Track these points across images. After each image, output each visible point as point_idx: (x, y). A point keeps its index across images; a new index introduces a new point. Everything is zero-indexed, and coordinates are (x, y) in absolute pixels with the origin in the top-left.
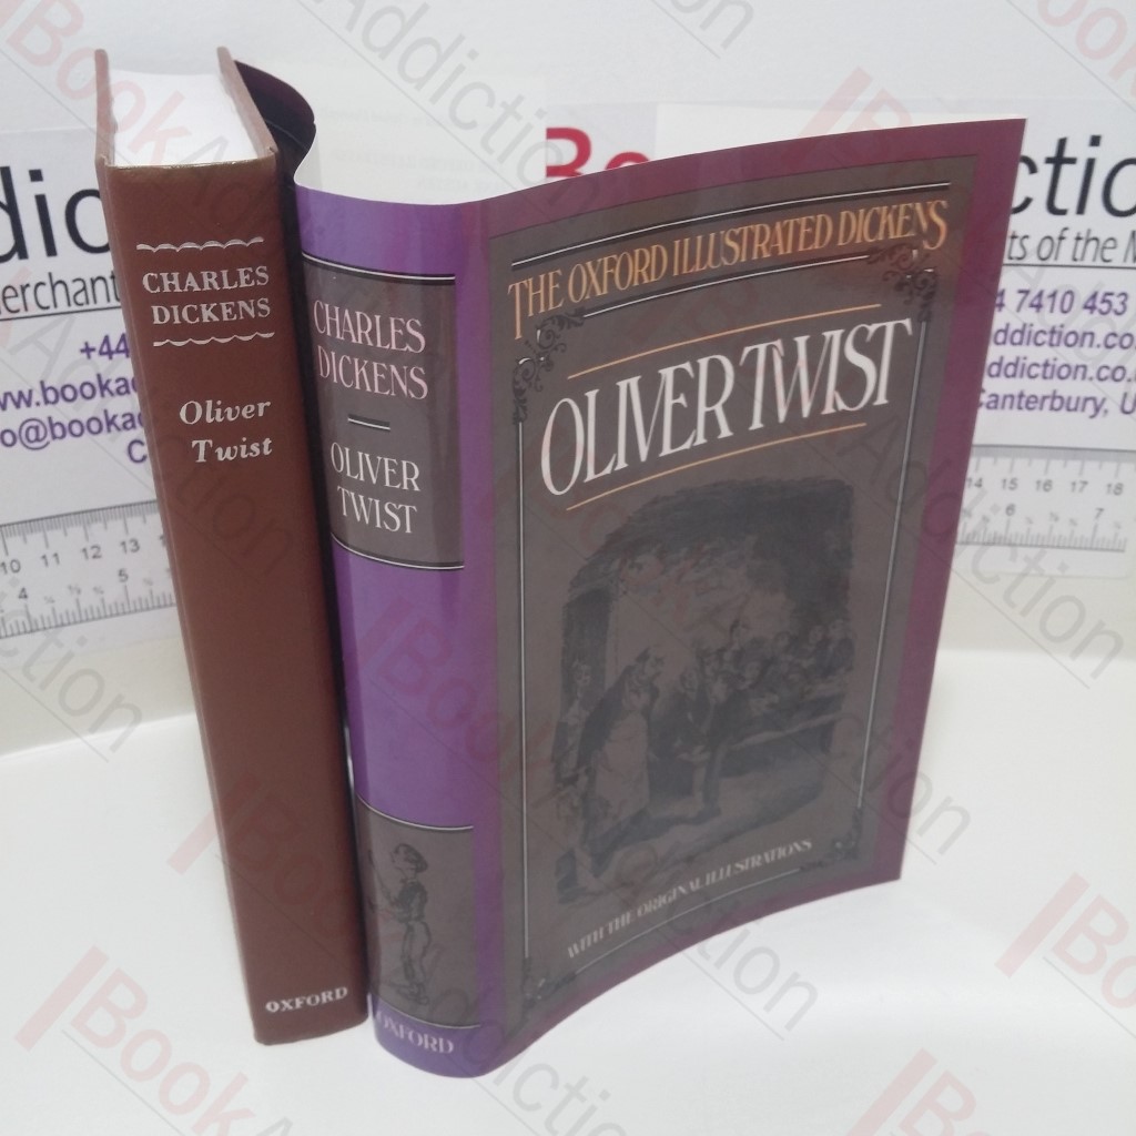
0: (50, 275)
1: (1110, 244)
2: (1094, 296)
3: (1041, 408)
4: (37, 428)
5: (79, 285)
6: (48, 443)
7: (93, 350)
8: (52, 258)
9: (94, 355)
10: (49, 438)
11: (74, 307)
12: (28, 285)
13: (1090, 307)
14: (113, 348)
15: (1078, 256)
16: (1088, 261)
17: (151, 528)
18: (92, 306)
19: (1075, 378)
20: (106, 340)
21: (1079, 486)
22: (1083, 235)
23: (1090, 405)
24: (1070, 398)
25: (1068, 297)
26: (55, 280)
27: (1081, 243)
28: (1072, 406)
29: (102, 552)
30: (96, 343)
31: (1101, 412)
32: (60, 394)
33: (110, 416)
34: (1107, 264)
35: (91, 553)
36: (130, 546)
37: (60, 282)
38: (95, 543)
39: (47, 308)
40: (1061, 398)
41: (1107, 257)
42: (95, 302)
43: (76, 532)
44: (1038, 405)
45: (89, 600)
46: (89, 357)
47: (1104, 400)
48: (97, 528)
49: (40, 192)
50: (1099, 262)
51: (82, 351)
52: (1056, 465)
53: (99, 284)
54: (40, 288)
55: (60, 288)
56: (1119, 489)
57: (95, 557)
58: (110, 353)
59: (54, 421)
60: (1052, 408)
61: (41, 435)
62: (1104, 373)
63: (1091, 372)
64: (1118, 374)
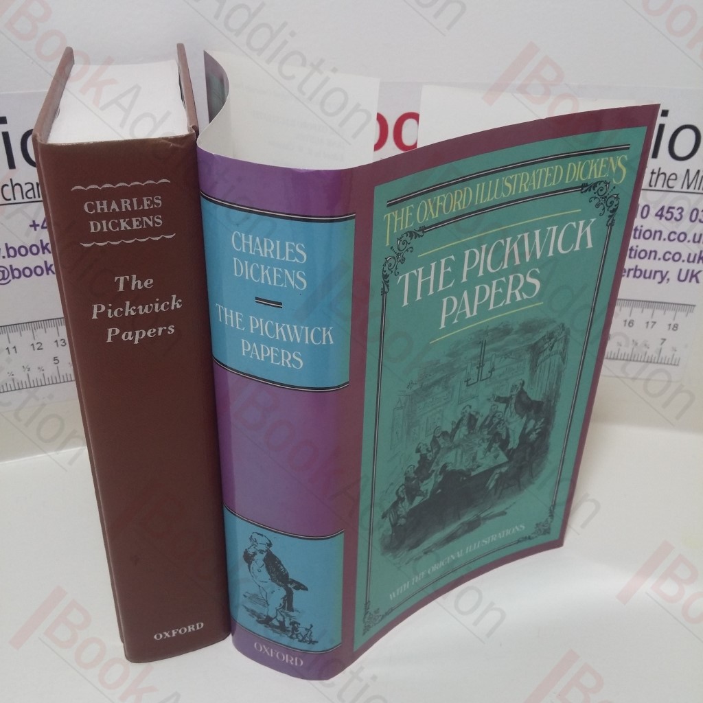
0: (11, 180)
1: (673, 177)
2: (662, 209)
3: (628, 276)
5: (30, 187)
6: (10, 280)
7: (38, 225)
8: (13, 170)
9: (39, 228)
10: (11, 277)
13: (660, 215)
15: (653, 184)
16: (659, 187)
18: (37, 199)
19: (649, 258)
21: (650, 324)
22: (656, 171)
23: (658, 275)
24: (646, 271)
25: (646, 208)
26: (14, 183)
27: (655, 176)
28: (647, 275)
29: (42, 347)
30: (39, 221)
31: (665, 281)
32: (17, 252)
34: (670, 189)
35: (37, 346)
37: (18, 184)
38: (39, 341)
39: (10, 200)
40: (641, 271)
41: (670, 184)
42: (39, 196)
46: (35, 230)
47: (667, 272)
49: (5, 130)
50: (665, 188)
51: (31, 226)
52: (637, 311)
54: (5, 188)
55: (17, 188)
56: (676, 327)
57: (38, 349)
59: (14, 268)
60: (634, 276)
62: (668, 256)
63: (660, 255)
64: (677, 257)
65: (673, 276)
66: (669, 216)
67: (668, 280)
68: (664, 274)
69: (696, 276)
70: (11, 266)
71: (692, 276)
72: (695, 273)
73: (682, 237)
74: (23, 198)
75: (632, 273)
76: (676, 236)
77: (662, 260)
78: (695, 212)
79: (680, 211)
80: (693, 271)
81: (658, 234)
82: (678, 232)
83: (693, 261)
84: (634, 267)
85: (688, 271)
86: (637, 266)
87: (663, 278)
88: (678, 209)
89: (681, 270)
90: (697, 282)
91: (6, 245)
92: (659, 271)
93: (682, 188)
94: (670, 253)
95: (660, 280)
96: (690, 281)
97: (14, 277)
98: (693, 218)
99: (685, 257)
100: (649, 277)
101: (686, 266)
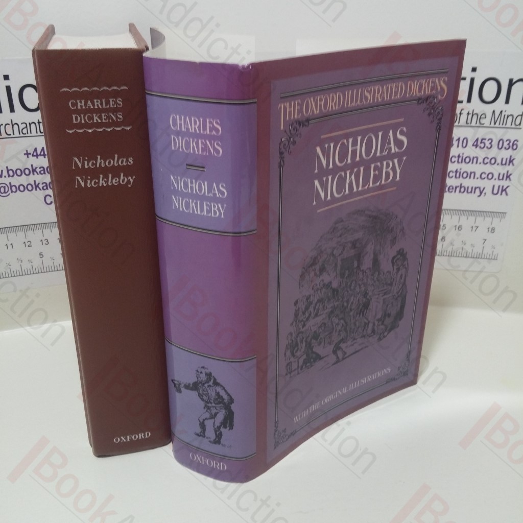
0: (12, 120)
1: (483, 116)
2: (477, 140)
3: (455, 191)
4: (4, 187)
5: (24, 125)
6: (9, 194)
7: (30, 154)
8: (13, 113)
9: (30, 156)
10: (10, 191)
11: (22, 135)
12: (2, 125)
13: (475, 145)
14: (39, 153)
15: (469, 122)
16: (473, 124)
17: (54, 234)
18: (29, 134)
19: (470, 178)
20: (36, 150)
21: (474, 228)
22: (471, 112)
23: (477, 190)
24: (468, 188)
25: (465, 141)
26: (13, 123)
27: (470, 116)
28: (470, 190)
29: (32, 244)
30: (31, 151)
31: (483, 194)
32: (15, 173)
33: (37, 184)
34: (482, 126)
35: (27, 244)
36: (45, 242)
37: (16, 124)
38: (29, 240)
39: (10, 135)
40: (464, 187)
41: (482, 122)
42: (31, 133)
43: (21, 234)
44: (454, 190)
45: (26, 266)
46: (28, 157)
47: (484, 189)
48: (30, 233)
49: (8, 85)
50: (478, 125)
51: (25, 154)
52: (463, 218)
53: (33, 126)
54: (7, 126)
55: (16, 127)
56: (493, 230)
57: (29, 246)
58: (37, 156)
59: (12, 185)
60: (460, 192)
61: (6, 190)
62: (483, 176)
63: (478, 175)
64: (490, 176)
65: (488, 190)
66: (482, 145)
67: (485, 193)
68: (482, 190)
69: (505, 190)
70: (10, 183)
71: (502, 191)
72: (504, 188)
73: (493, 161)
74: (20, 134)
75: (458, 189)
76: (488, 161)
77: (479, 178)
78: (501, 142)
79: (490, 141)
80: (503, 187)
81: (475, 160)
82: (490, 158)
83: (503, 179)
84: (459, 185)
85: (499, 187)
86: (461, 185)
87: (481, 193)
88: (488, 140)
89: (494, 187)
90: (507, 194)
91: (7, 167)
92: (478, 188)
93: (490, 124)
94: (485, 173)
95: (479, 194)
96: (501, 194)
97: (12, 192)
98: (500, 146)
99: (496, 176)
100: (471, 192)
101: (497, 183)
